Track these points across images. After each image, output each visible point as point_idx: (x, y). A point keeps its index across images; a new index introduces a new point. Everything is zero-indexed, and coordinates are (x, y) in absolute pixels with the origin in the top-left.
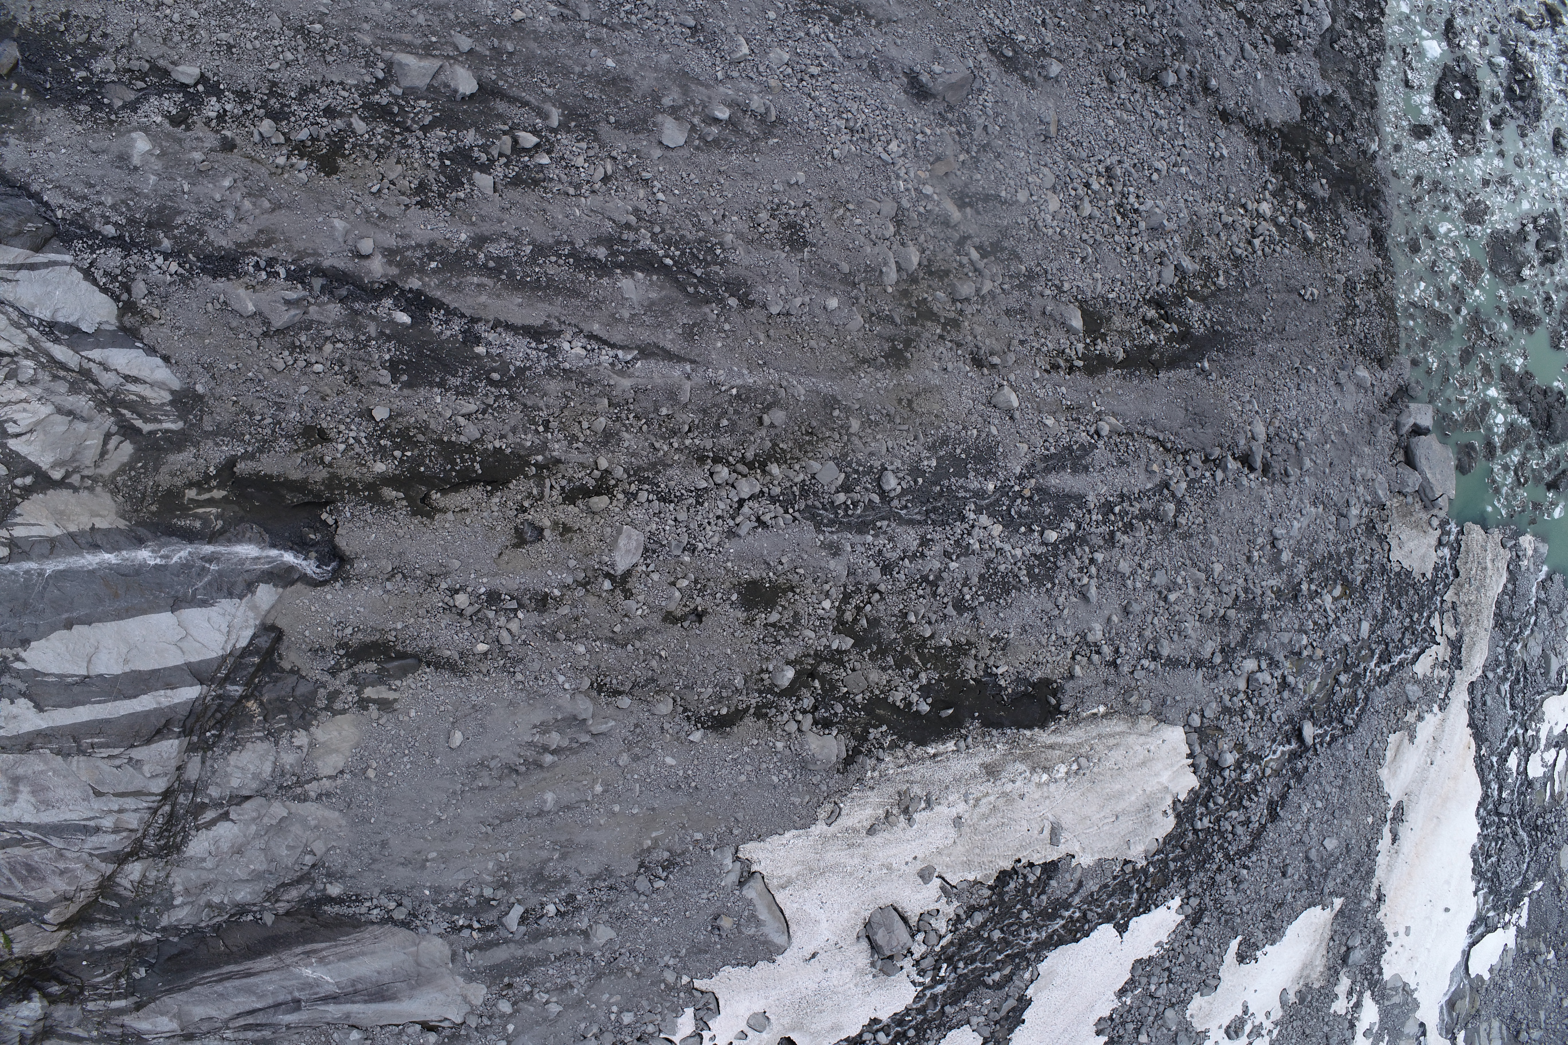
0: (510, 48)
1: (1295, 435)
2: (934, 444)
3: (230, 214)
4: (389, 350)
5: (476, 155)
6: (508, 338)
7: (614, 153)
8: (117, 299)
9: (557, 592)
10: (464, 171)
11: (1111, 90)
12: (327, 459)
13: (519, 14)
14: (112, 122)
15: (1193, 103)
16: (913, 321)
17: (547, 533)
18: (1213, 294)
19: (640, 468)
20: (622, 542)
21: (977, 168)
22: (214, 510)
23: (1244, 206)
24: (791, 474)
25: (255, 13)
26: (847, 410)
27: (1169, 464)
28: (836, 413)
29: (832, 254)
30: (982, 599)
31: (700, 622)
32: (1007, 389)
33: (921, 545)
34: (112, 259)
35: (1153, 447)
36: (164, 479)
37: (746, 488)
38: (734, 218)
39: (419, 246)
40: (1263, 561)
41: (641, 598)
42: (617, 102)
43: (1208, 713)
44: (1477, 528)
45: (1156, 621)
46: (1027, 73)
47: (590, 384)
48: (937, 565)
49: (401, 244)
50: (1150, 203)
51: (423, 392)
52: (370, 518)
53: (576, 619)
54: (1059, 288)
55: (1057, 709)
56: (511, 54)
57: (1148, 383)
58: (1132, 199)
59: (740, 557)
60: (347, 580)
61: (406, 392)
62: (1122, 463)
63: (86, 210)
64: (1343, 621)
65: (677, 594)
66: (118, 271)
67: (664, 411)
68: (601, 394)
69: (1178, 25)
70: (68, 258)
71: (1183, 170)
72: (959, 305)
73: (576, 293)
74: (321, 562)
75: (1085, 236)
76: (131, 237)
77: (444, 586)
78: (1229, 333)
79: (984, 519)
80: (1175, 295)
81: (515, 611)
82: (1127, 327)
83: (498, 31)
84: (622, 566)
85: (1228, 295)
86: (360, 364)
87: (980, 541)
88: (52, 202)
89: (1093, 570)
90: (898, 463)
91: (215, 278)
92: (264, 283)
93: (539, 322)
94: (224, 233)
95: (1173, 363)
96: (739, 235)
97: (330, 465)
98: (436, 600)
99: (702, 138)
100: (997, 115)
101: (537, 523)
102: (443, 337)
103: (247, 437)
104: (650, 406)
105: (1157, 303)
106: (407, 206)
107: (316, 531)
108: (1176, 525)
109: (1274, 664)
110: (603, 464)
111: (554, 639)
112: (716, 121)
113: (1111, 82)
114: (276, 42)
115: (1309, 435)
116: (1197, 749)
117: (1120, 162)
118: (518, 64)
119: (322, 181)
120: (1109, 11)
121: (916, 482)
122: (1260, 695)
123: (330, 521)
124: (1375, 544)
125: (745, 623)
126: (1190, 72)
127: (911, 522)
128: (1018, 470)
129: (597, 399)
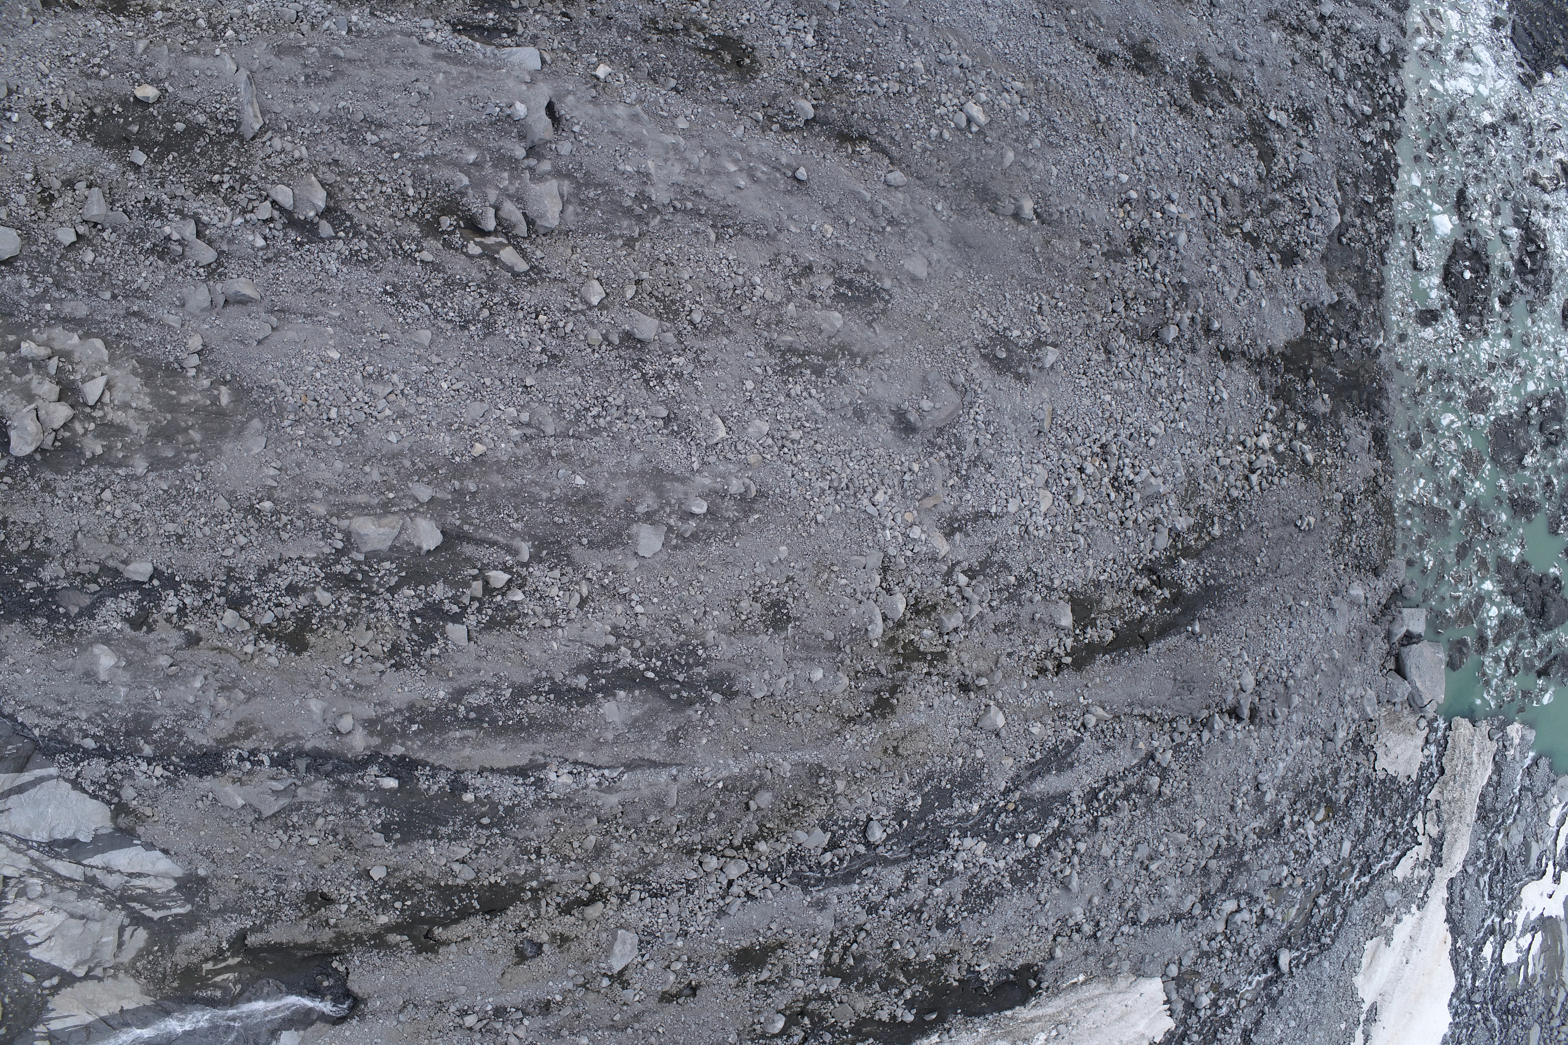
0: (473, 488)
1: (1285, 674)
2: (919, 783)
3: (205, 713)
4: (380, 816)
5: (446, 608)
6: (495, 780)
7: (589, 575)
8: (109, 803)
9: (558, 998)
10: (437, 626)
11: (1109, 360)
12: (332, 921)
13: (479, 448)
14: (71, 633)
15: (1194, 350)
16: (899, 667)
17: (546, 948)
18: (1207, 546)
19: (630, 873)
20: (617, 948)
21: (967, 487)
22: (231, 976)
23: (1243, 443)
24: (778, 846)
25: (200, 496)
26: (834, 775)
27: (1156, 735)
28: (822, 781)
29: (816, 624)
30: (965, 914)
31: (694, 995)
32: (994, 709)
33: (906, 880)
34: (97, 769)
35: (1139, 724)
36: (181, 959)
37: (734, 871)
38: (716, 613)
39: (399, 711)
40: (1247, 807)
41: (638, 986)
42: (589, 522)
43: (1186, 962)
44: (1465, 722)
45: (1137, 890)
46: (1021, 369)
47: (578, 807)
48: (921, 895)
49: (380, 712)
50: (1146, 472)
51: (416, 845)
52: (378, 962)
53: (578, 1016)
54: (1050, 589)
55: (1039, 987)
56: (474, 494)
57: (1137, 661)
58: (1128, 471)
59: (731, 932)
60: (362, 1018)
61: (400, 848)
62: (1107, 748)
63: (62, 726)
64: (1325, 843)
65: (672, 978)
66: (105, 780)
67: (652, 819)
68: (589, 816)
69: (1181, 269)
70: (53, 771)
71: (1181, 425)
72: (946, 637)
73: (558, 727)
74: (336, 1001)
75: (1077, 526)
76: (112, 747)
77: (453, 1009)
78: (1222, 585)
79: (968, 842)
80: (1169, 558)
81: (521, 1020)
82: (1116, 605)
83: (459, 472)
84: (617, 967)
85: (1223, 543)
86: (353, 831)
87: (964, 862)
88: (27, 723)
89: (1076, 860)
90: (884, 811)
91: (201, 776)
92: (250, 773)
93: (524, 762)
94: (203, 732)
95: (1164, 631)
96: (722, 630)
97: (336, 925)
98: (447, 1021)
99: (680, 536)
100: (987, 424)
101: (535, 939)
102: (432, 793)
103: (254, 911)
104: (638, 816)
105: (1150, 570)
106: (382, 673)
107: (328, 976)
108: (1160, 794)
109: (1253, 900)
110: (596, 879)
111: (558, 1035)
112: (693, 515)
113: (1108, 352)
114: (226, 527)
115: (1298, 672)
116: (1174, 996)
117: (1116, 435)
118: (482, 502)
119: (295, 662)
120: (1109, 275)
121: (900, 825)
122: (1238, 933)
123: (342, 969)
124: (1361, 758)
125: (737, 986)
126: (1193, 319)
127: (896, 862)
128: (1002, 789)
129: (587, 821)
